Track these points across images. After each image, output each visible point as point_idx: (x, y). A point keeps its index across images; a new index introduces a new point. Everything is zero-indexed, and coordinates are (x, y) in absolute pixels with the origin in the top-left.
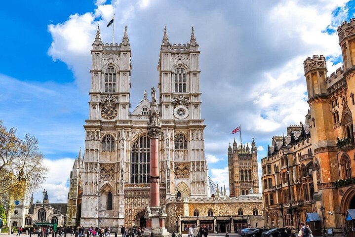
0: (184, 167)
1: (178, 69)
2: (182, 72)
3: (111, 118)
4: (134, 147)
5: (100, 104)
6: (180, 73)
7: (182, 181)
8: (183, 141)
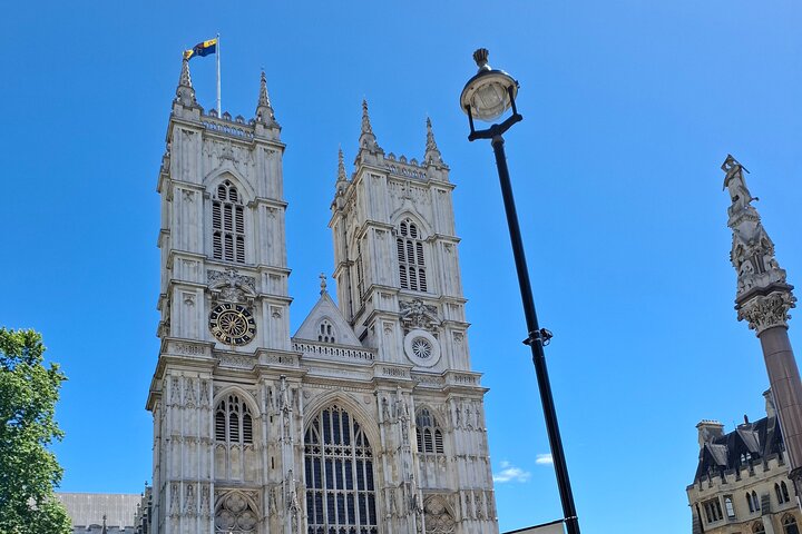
0: (440, 508)
1: (403, 225)
2: (414, 235)
3: (239, 342)
6: (409, 236)
8: (433, 430)
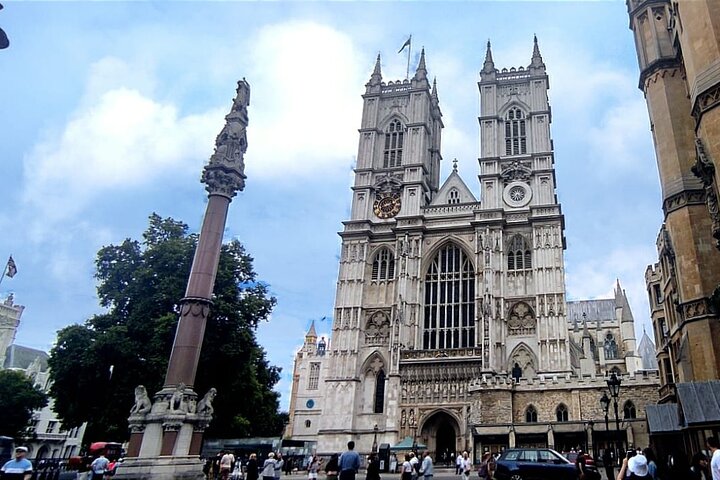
0: (526, 310)
1: (511, 112)
2: (519, 116)
3: (389, 216)
4: (429, 272)
5: (372, 189)
6: (515, 119)
7: (521, 340)
8: (523, 252)
